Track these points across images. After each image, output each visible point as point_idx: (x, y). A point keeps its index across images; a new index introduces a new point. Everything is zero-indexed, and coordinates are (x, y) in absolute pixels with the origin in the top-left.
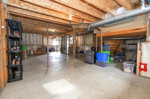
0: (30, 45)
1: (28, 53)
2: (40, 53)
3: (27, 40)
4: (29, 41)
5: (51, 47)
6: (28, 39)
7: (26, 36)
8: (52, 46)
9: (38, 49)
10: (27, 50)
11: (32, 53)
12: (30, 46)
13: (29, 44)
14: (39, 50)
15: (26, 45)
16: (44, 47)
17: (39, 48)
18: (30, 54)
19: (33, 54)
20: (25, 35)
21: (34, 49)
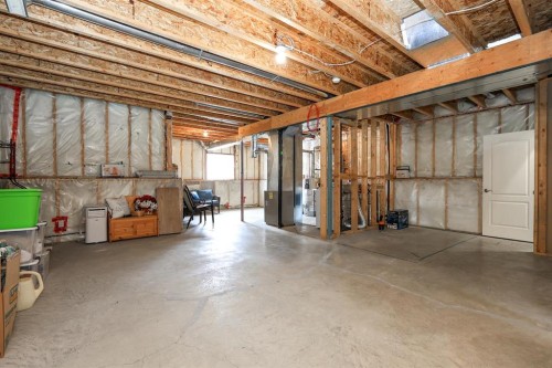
0: (83, 177)
1: (69, 230)
2: (151, 233)
3: (60, 143)
4: (79, 147)
5: (197, 187)
6: (68, 135)
7: (54, 116)
8: (204, 183)
9: (138, 206)
10: (64, 211)
11: (96, 231)
12: (80, 185)
13: (78, 172)
14: (146, 209)
15: (56, 177)
16: (174, 190)
17: (146, 198)
18: (83, 242)
19: (103, 238)
20: (48, 113)
21: (113, 204)
